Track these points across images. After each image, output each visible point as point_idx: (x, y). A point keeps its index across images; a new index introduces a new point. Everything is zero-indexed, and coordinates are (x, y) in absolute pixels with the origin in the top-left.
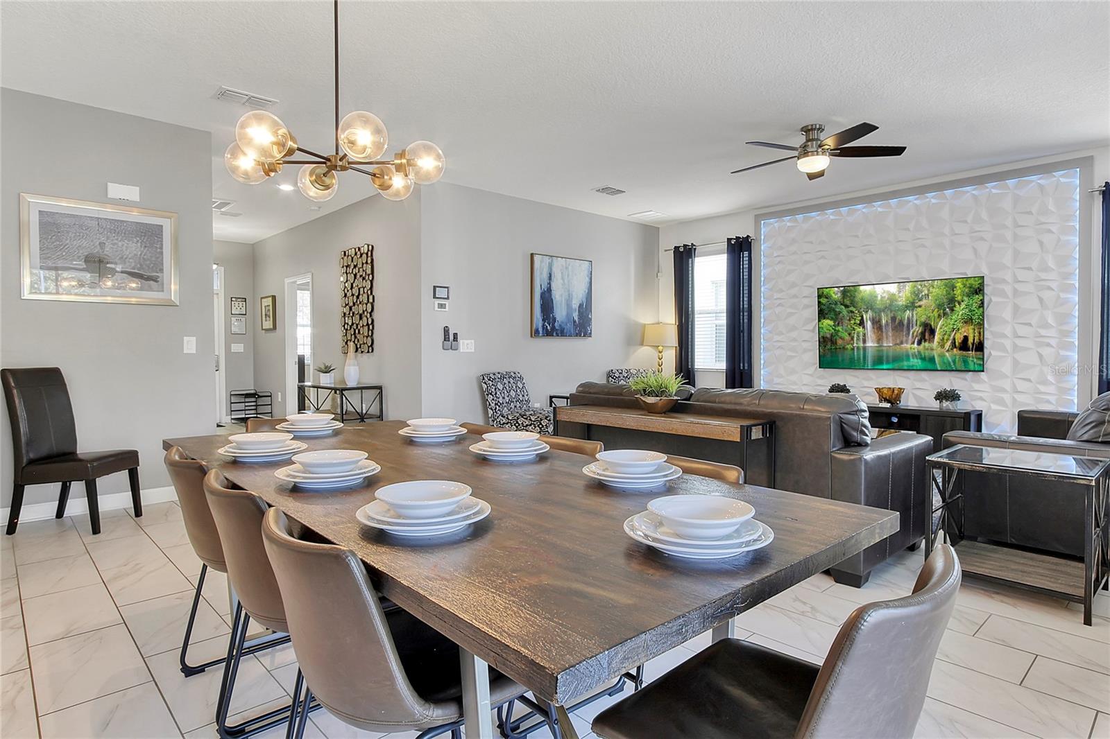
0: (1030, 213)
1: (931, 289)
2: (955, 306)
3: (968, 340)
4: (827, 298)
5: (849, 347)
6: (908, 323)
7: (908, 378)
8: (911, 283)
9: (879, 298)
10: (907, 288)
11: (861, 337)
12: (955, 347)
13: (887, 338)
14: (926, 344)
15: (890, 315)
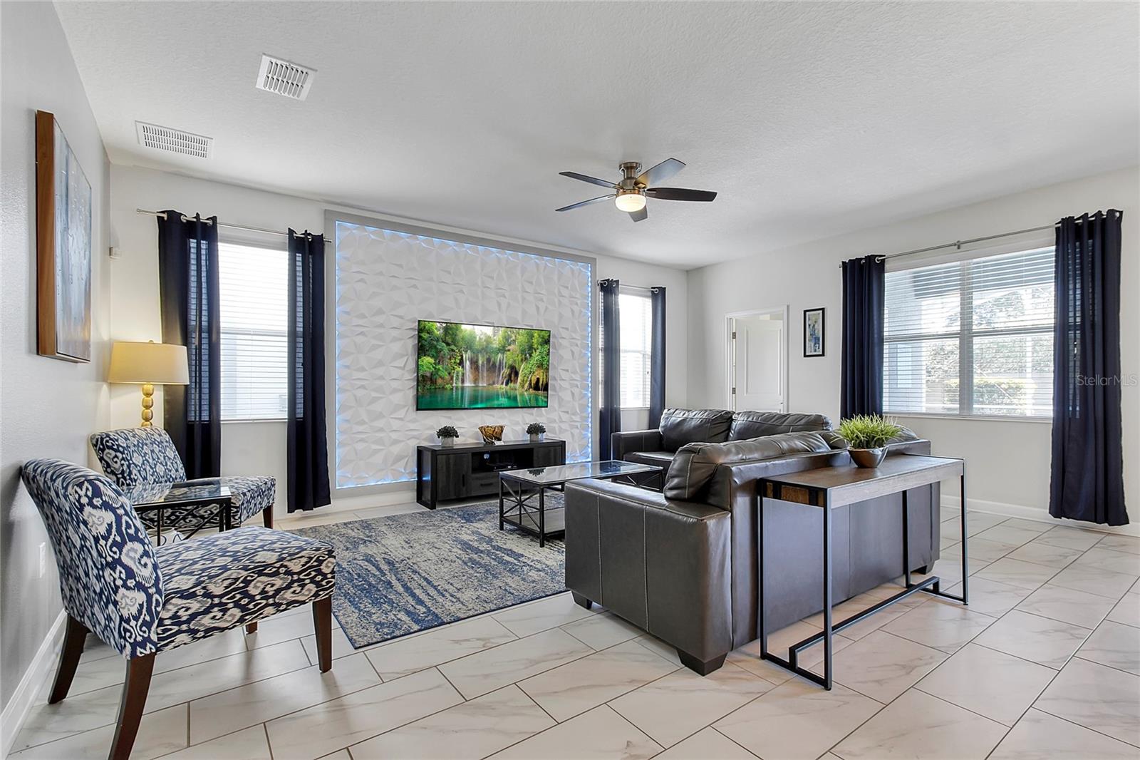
0: (567, 287)
1: (517, 336)
2: (532, 353)
3: (539, 382)
4: (428, 333)
5: (448, 386)
6: (500, 365)
8: (503, 329)
9: (478, 339)
10: (500, 332)
11: (460, 377)
12: (531, 387)
13: (482, 378)
14: (511, 385)
15: (486, 357)
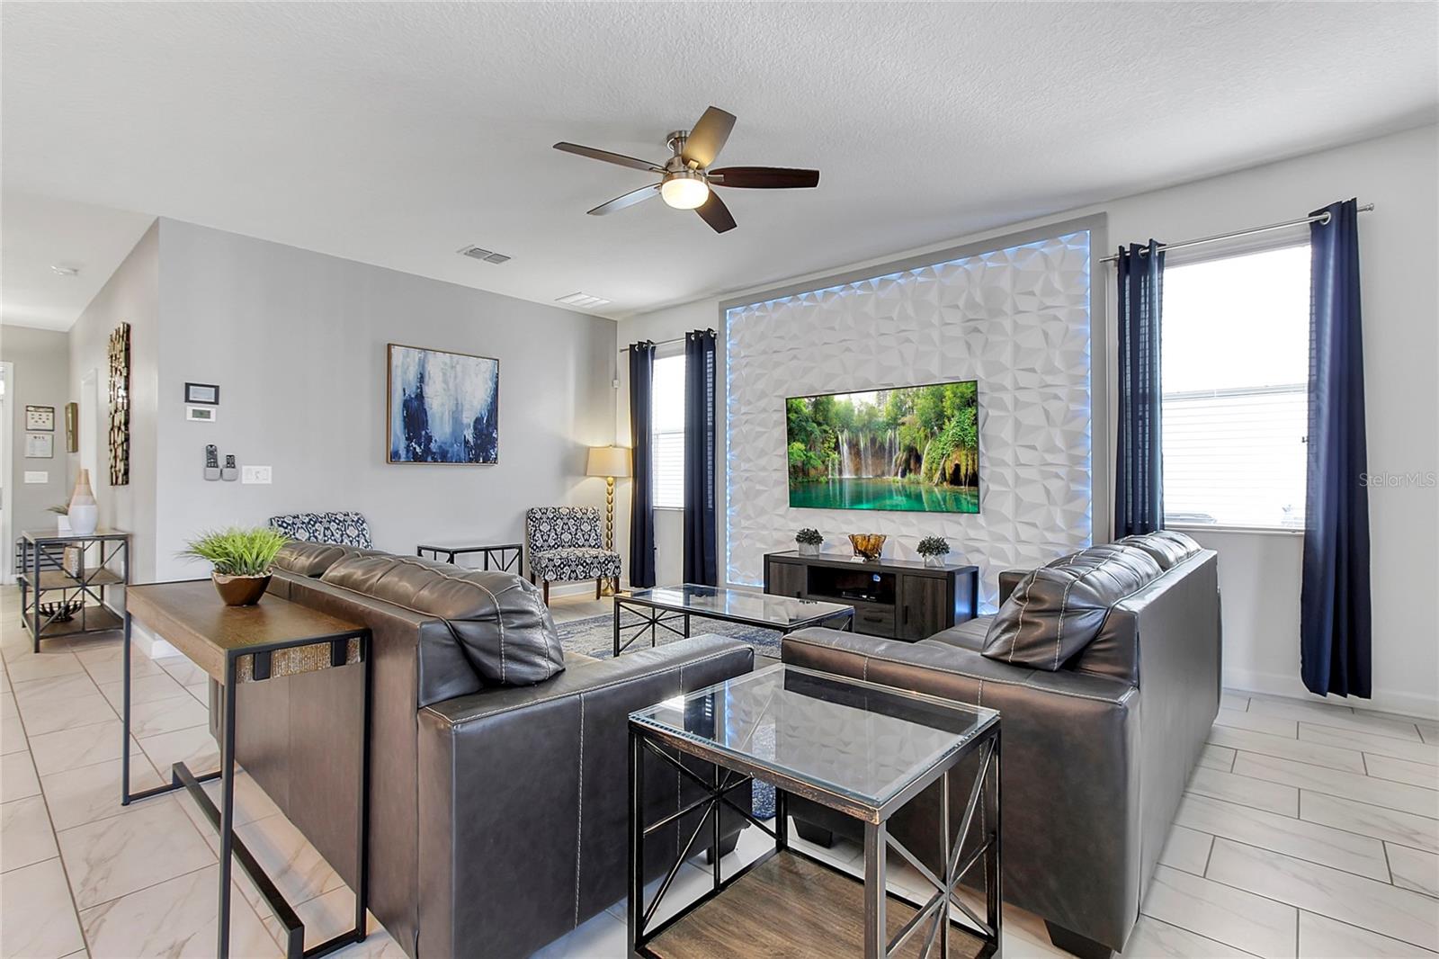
0: (1032, 293)
1: (916, 400)
2: (944, 423)
3: (960, 472)
4: (796, 412)
5: (823, 479)
6: (891, 447)
7: (893, 521)
8: (892, 391)
9: (856, 412)
10: (888, 398)
12: (945, 480)
14: (911, 476)
15: (869, 436)
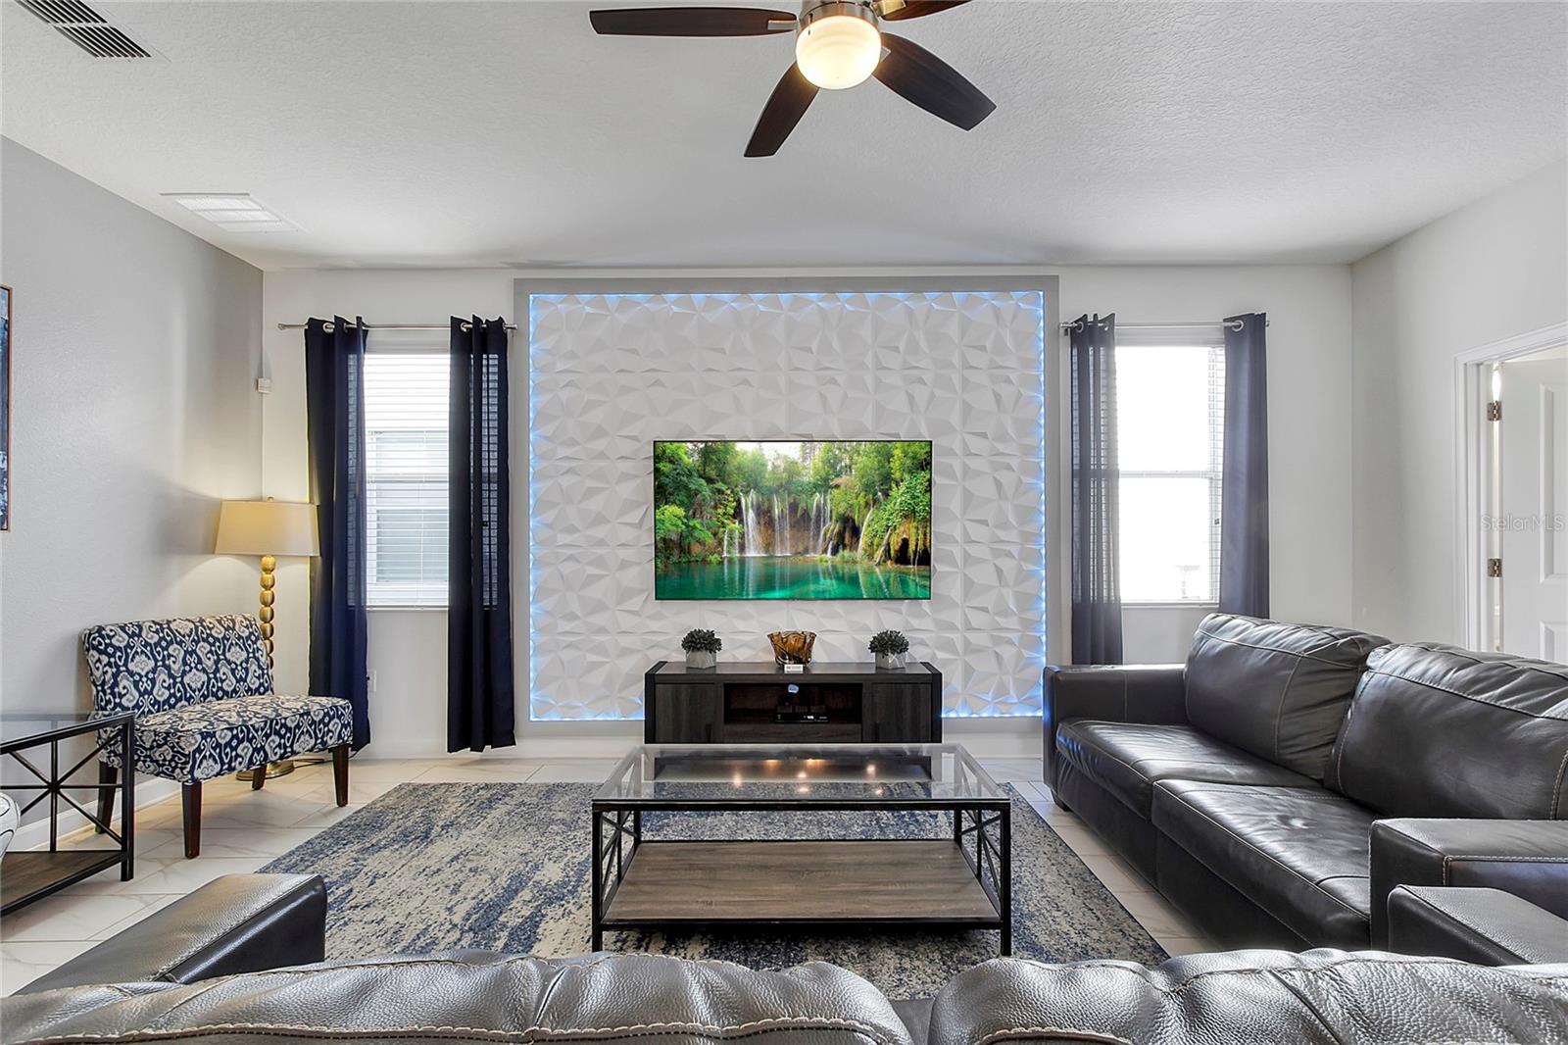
0: (983, 349)
1: (855, 457)
2: (890, 489)
3: (908, 545)
4: (671, 462)
5: (714, 558)
6: (818, 516)
7: (812, 613)
8: (823, 444)
9: (770, 467)
10: (817, 452)
11: (737, 541)
12: (890, 558)
13: (782, 540)
14: (846, 553)
15: (788, 500)
